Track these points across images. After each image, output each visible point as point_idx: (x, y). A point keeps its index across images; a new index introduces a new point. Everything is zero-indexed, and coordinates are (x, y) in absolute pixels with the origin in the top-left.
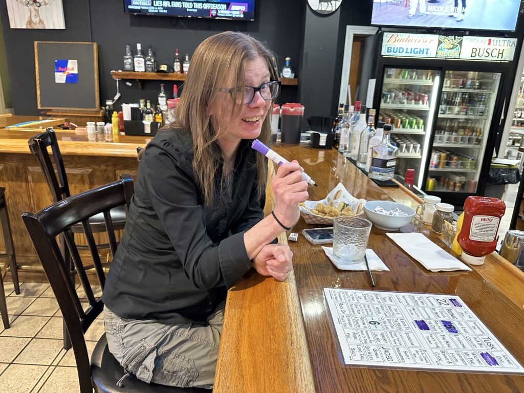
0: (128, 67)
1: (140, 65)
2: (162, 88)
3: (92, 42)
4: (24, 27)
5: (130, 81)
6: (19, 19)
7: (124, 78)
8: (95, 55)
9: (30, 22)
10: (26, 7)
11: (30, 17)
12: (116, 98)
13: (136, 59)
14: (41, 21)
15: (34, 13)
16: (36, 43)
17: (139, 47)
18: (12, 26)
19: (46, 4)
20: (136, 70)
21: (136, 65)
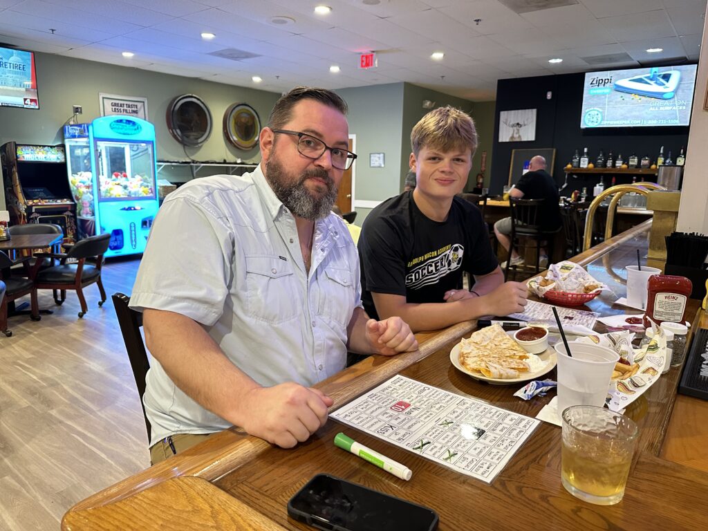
0: (575, 164)
1: (585, 163)
2: (602, 179)
3: (553, 147)
4: (508, 140)
5: (576, 174)
6: (504, 137)
7: (573, 172)
8: (554, 157)
9: (512, 137)
10: (511, 128)
11: (513, 134)
12: (564, 186)
13: (582, 159)
14: (520, 137)
15: (516, 131)
16: (513, 151)
17: (586, 150)
18: (500, 140)
19: (525, 125)
20: (581, 166)
21: (582, 162)
